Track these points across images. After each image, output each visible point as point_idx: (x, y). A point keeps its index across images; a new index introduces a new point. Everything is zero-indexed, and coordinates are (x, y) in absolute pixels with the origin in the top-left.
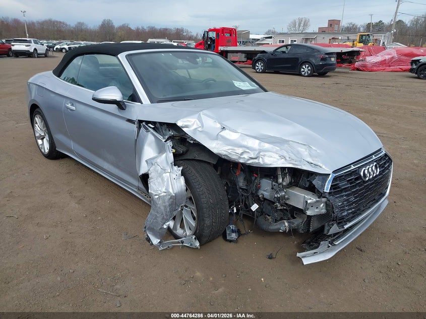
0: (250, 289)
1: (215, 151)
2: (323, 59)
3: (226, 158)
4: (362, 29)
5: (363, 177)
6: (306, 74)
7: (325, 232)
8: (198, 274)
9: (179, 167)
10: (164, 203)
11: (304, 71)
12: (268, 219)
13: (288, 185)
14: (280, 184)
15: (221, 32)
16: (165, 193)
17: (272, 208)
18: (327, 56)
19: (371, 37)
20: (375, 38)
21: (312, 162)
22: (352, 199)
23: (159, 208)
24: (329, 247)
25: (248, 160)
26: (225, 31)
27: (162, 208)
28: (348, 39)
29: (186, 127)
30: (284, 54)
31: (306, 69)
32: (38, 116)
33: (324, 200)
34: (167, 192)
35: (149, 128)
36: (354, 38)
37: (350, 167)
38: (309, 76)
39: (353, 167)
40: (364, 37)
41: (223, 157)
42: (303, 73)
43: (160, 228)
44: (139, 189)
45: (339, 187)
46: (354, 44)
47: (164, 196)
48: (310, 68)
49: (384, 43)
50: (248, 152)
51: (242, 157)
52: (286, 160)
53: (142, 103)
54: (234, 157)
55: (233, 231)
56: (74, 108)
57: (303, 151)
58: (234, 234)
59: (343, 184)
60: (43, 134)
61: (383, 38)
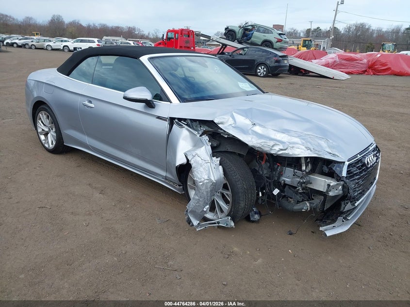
0: (283, 259)
1: (250, 144)
2: (277, 61)
3: (259, 149)
4: (302, 35)
5: (367, 165)
6: (262, 75)
7: (342, 209)
8: (236, 249)
9: (217, 158)
10: (207, 189)
11: (260, 72)
12: (290, 201)
13: (309, 172)
14: (304, 171)
15: (180, 33)
16: (208, 180)
17: (294, 192)
18: (281, 59)
19: (313, 43)
20: (316, 43)
21: (331, 152)
22: (361, 182)
23: (203, 193)
24: (343, 221)
25: (279, 151)
26: (184, 32)
27: (205, 193)
28: (293, 43)
29: (222, 123)
30: (241, 56)
31: (261, 70)
32: (43, 112)
33: (342, 183)
34: (209, 179)
35: (183, 125)
36: (298, 43)
37: (357, 157)
38: (264, 77)
39: (359, 156)
40: (307, 42)
41: (257, 149)
42: (259, 74)
43: (201, 211)
44: (166, 178)
45: (352, 173)
46: (298, 48)
47: (207, 183)
48: (265, 69)
49: (324, 48)
50: (278, 144)
51: (273, 148)
52: (311, 150)
53: (171, 102)
54: (266, 149)
55: (256, 213)
56: (92, 105)
57: (323, 144)
58: (257, 215)
59: (355, 170)
60: (47, 130)
61: (323, 43)
